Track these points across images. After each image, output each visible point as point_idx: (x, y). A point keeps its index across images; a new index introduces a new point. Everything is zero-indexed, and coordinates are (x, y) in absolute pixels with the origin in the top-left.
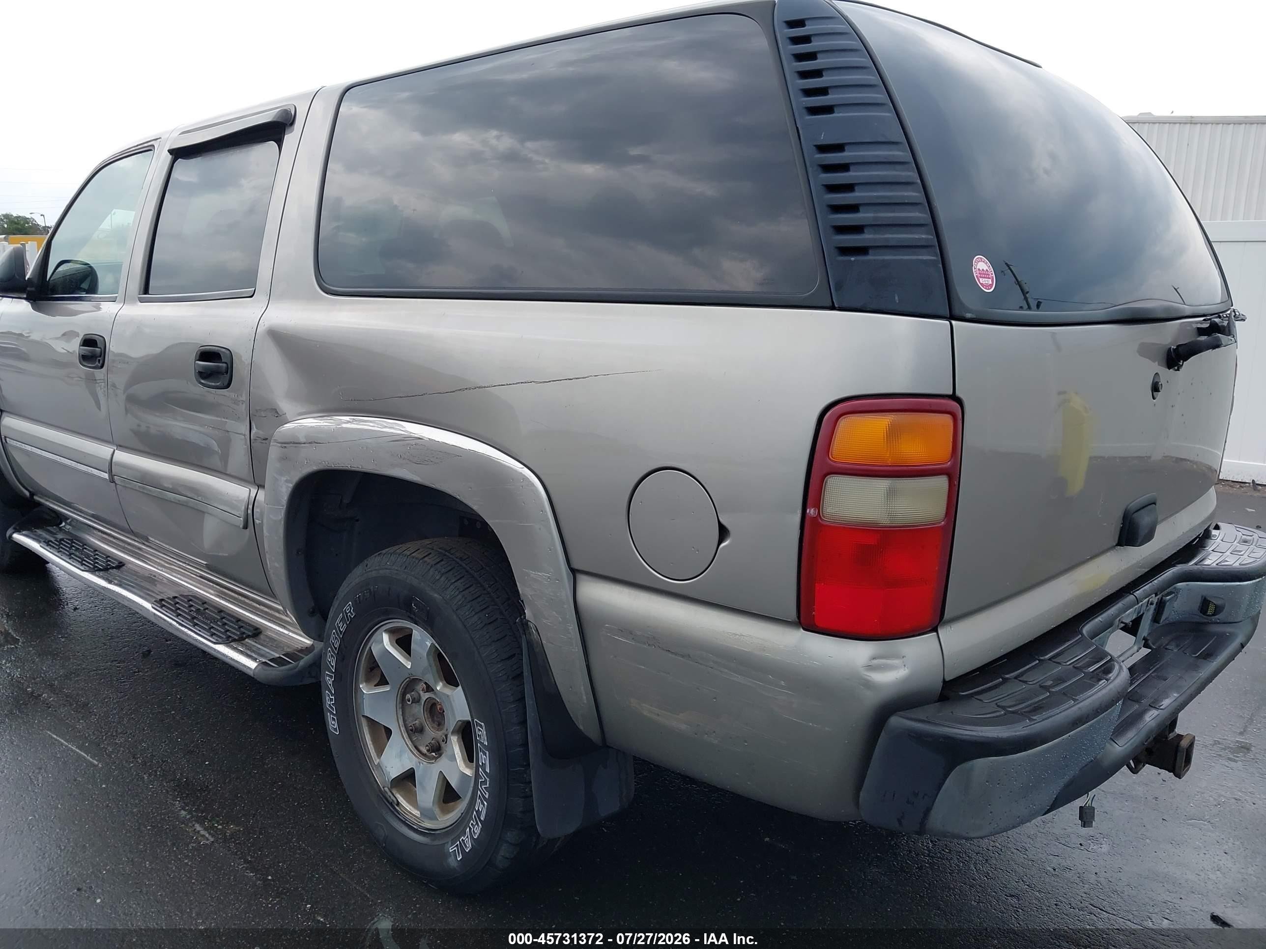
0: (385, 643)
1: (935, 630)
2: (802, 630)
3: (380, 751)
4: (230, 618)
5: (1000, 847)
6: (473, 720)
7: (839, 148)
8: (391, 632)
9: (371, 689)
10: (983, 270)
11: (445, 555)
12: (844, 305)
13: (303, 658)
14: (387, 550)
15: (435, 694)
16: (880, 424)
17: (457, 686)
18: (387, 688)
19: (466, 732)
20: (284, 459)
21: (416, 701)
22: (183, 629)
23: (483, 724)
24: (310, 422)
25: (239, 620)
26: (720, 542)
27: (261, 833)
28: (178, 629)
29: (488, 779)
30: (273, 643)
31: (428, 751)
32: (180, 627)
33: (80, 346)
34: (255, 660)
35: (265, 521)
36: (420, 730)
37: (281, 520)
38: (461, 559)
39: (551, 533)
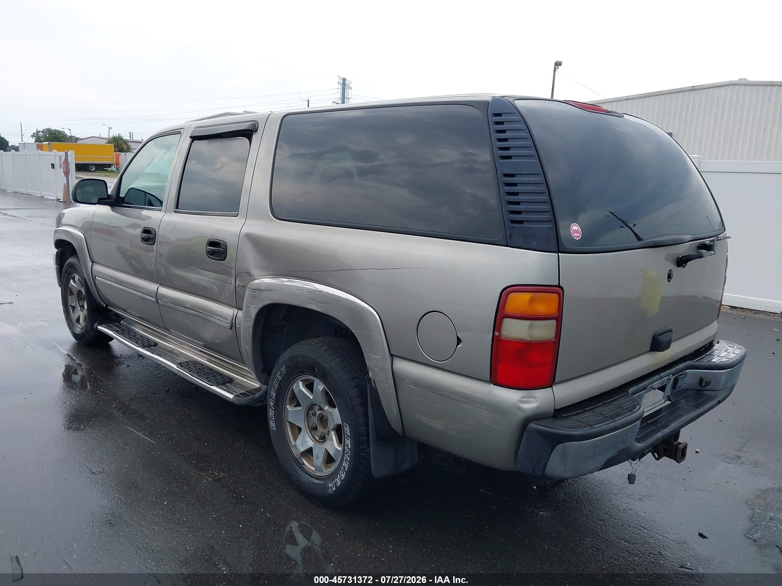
0: (300, 386)
1: (551, 386)
2: (492, 385)
3: (295, 439)
4: (216, 373)
5: (598, 498)
6: (343, 424)
7: (513, 176)
8: (303, 381)
9: (292, 408)
10: (576, 230)
11: (331, 346)
12: (512, 245)
13: (256, 394)
14: (302, 342)
15: (323, 411)
16: (526, 297)
17: (335, 407)
18: (300, 408)
19: (339, 430)
20: (254, 297)
21: (314, 414)
22: (194, 378)
23: (348, 425)
24: (268, 280)
25: (221, 374)
26: (457, 345)
27: (236, 477)
28: (191, 378)
29: (349, 451)
30: (240, 385)
31: (319, 439)
32: (192, 377)
33: (142, 233)
34: (232, 394)
35: (242, 326)
36: (315, 429)
37: (251, 326)
38: (338, 348)
39: (381, 337)
